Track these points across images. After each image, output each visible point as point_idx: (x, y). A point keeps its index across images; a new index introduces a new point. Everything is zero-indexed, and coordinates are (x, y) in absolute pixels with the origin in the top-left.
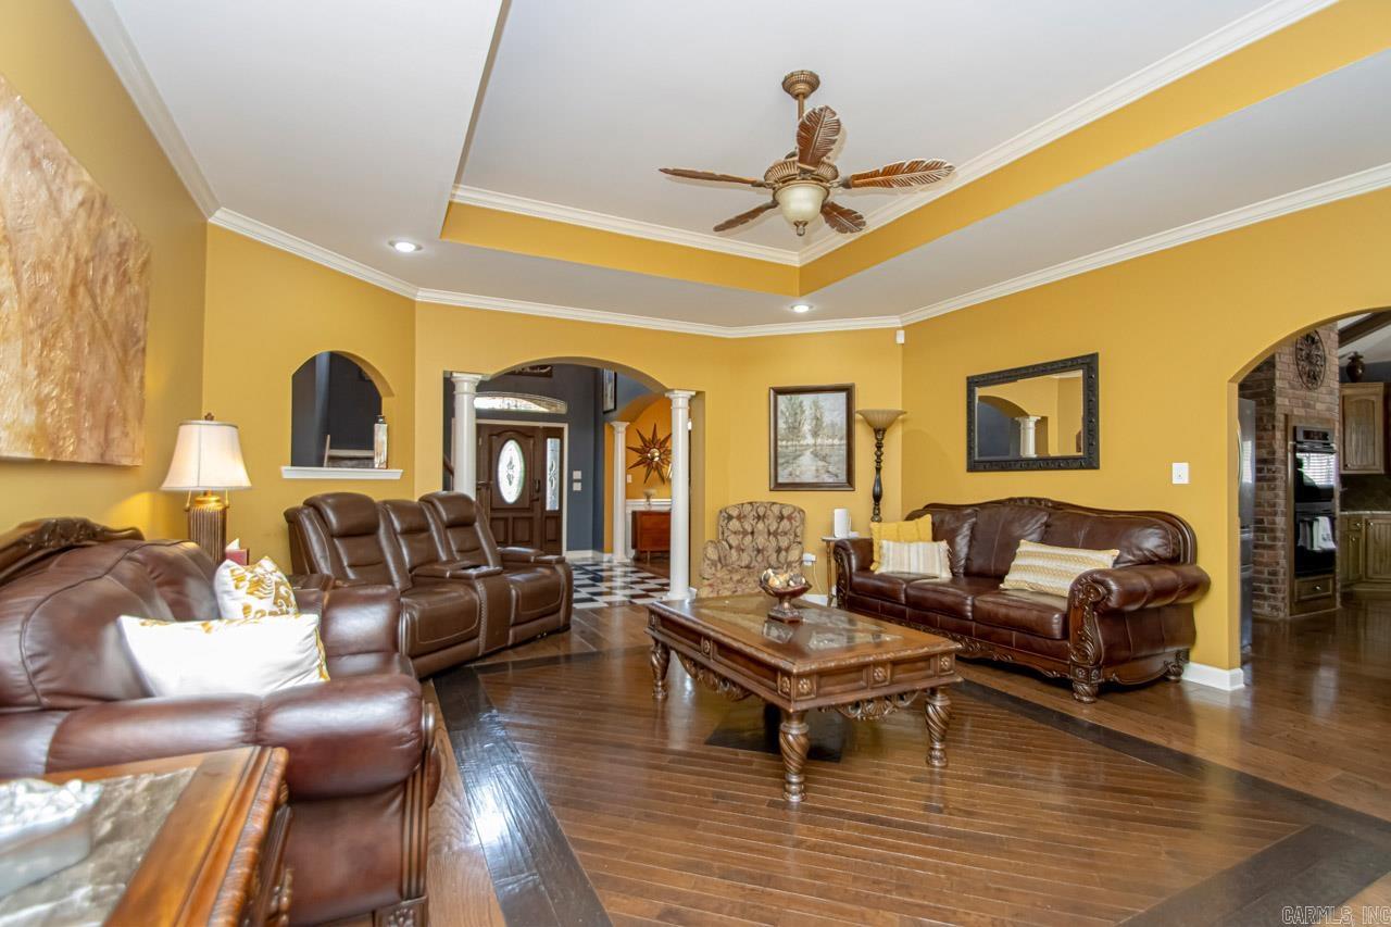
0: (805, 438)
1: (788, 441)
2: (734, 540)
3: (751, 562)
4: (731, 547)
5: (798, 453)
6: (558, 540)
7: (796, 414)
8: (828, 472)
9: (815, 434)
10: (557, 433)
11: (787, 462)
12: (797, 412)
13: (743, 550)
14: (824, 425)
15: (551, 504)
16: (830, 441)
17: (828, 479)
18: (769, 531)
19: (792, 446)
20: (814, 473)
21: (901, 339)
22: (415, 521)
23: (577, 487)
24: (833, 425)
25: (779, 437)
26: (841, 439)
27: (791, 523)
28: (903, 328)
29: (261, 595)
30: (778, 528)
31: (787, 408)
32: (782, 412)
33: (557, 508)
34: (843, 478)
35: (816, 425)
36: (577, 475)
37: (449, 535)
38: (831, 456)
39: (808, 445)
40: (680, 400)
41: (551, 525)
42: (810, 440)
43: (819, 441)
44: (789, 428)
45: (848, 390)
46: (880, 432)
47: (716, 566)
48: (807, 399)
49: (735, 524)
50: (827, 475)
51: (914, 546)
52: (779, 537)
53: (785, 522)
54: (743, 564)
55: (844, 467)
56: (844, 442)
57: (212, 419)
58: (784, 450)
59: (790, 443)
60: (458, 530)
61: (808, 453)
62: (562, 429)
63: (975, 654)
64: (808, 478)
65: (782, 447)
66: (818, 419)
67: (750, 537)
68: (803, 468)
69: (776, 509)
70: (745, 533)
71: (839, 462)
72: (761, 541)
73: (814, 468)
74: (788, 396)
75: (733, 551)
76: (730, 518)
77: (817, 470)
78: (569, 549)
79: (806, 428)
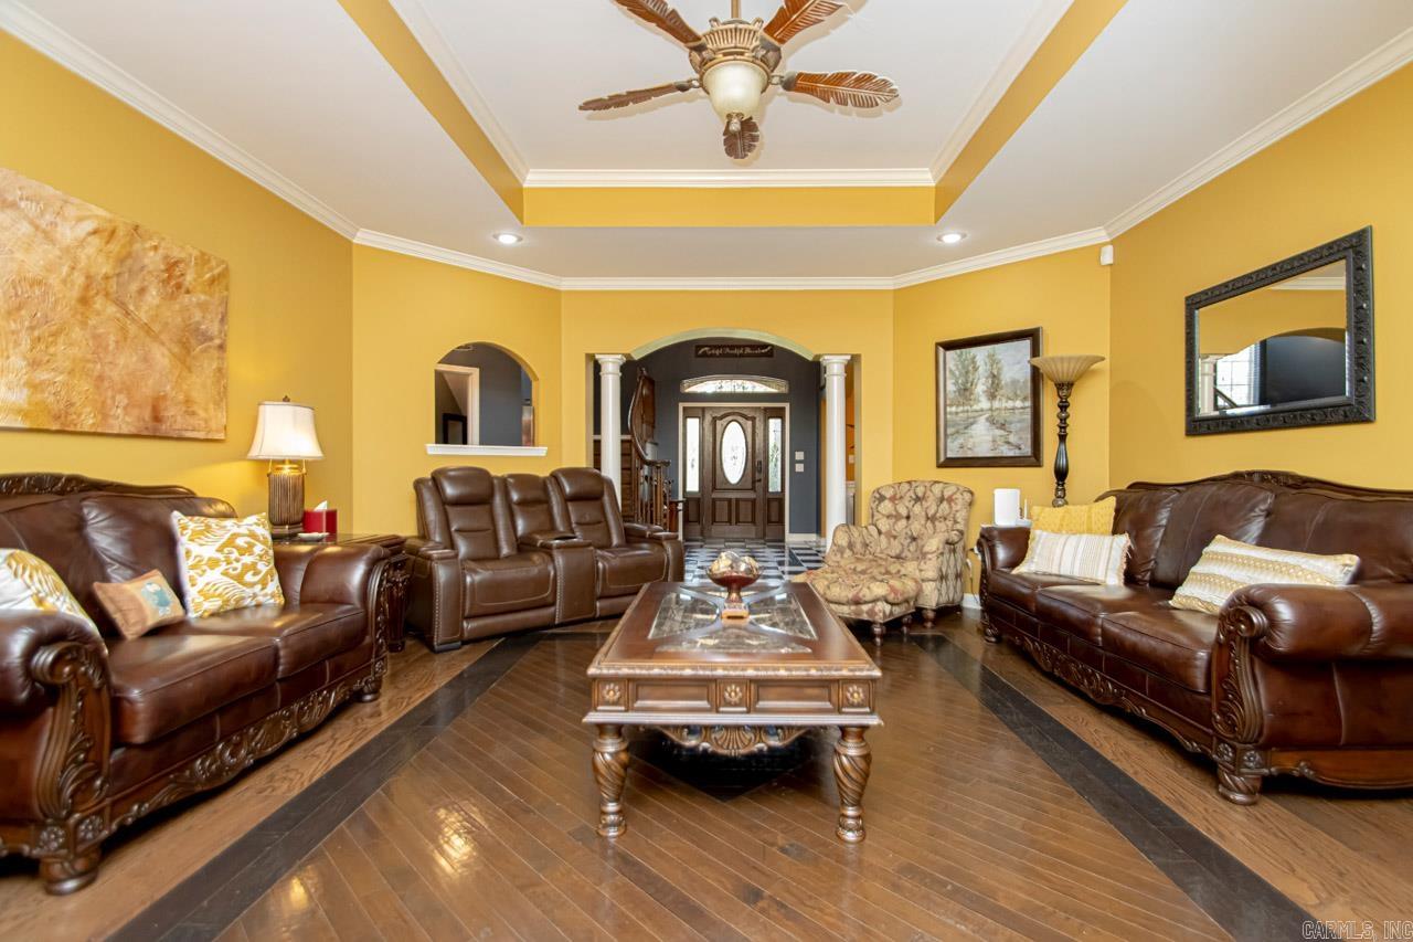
0: (979, 401)
1: (958, 406)
2: (884, 525)
3: (902, 551)
4: (880, 532)
5: (972, 420)
6: (781, 521)
7: (967, 372)
8: (1008, 443)
9: (992, 396)
10: (779, 413)
11: (957, 432)
12: (969, 370)
13: (895, 537)
14: (1003, 382)
15: (774, 485)
16: (1010, 404)
17: (1007, 452)
18: (927, 514)
19: (963, 412)
20: (990, 445)
21: (1107, 257)
22: (537, 494)
23: (800, 468)
24: (1014, 382)
25: (948, 402)
26: (1025, 399)
27: (951, 507)
28: (1112, 243)
29: (202, 542)
30: (937, 512)
31: (956, 365)
32: (951, 371)
33: (779, 490)
34: (1027, 450)
35: (993, 383)
36: (800, 456)
37: (570, 508)
38: (1011, 423)
39: (982, 410)
40: (836, 366)
41: (774, 505)
42: (984, 404)
43: (996, 404)
44: (959, 390)
45: (1032, 336)
46: (1065, 387)
47: (842, 553)
48: (980, 353)
49: (886, 507)
50: (1006, 446)
51: (1073, 539)
52: (937, 523)
53: (945, 505)
54: (893, 554)
55: (1028, 436)
56: (1028, 403)
57: (289, 401)
58: (954, 417)
59: (961, 409)
60: (581, 504)
61: (982, 420)
62: (783, 409)
63: (1105, 699)
64: (983, 451)
65: (951, 413)
66: (994, 377)
67: (904, 522)
68: (976, 440)
69: (937, 489)
70: (898, 517)
71: (1021, 430)
72: (916, 527)
73: (990, 438)
74: (958, 351)
75: (883, 536)
76: (882, 498)
77: (994, 441)
78: (791, 532)
79: (981, 388)
